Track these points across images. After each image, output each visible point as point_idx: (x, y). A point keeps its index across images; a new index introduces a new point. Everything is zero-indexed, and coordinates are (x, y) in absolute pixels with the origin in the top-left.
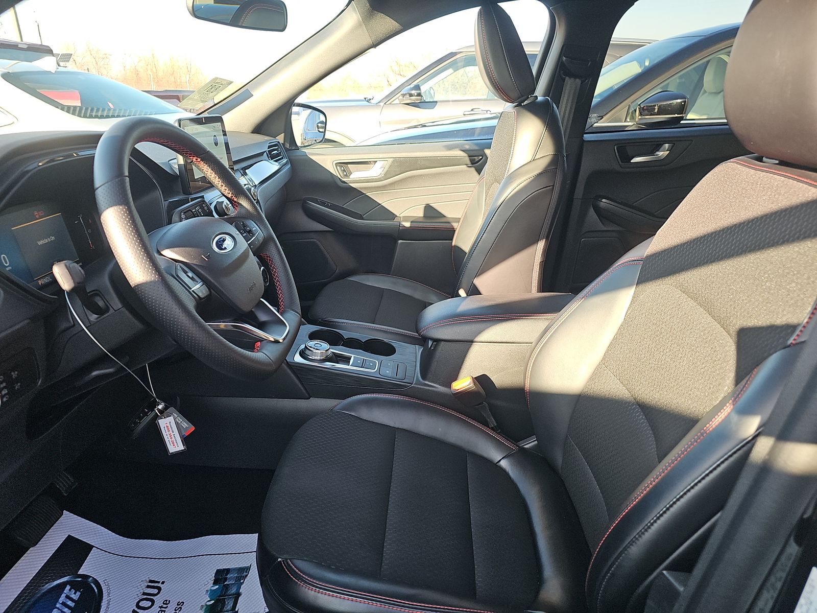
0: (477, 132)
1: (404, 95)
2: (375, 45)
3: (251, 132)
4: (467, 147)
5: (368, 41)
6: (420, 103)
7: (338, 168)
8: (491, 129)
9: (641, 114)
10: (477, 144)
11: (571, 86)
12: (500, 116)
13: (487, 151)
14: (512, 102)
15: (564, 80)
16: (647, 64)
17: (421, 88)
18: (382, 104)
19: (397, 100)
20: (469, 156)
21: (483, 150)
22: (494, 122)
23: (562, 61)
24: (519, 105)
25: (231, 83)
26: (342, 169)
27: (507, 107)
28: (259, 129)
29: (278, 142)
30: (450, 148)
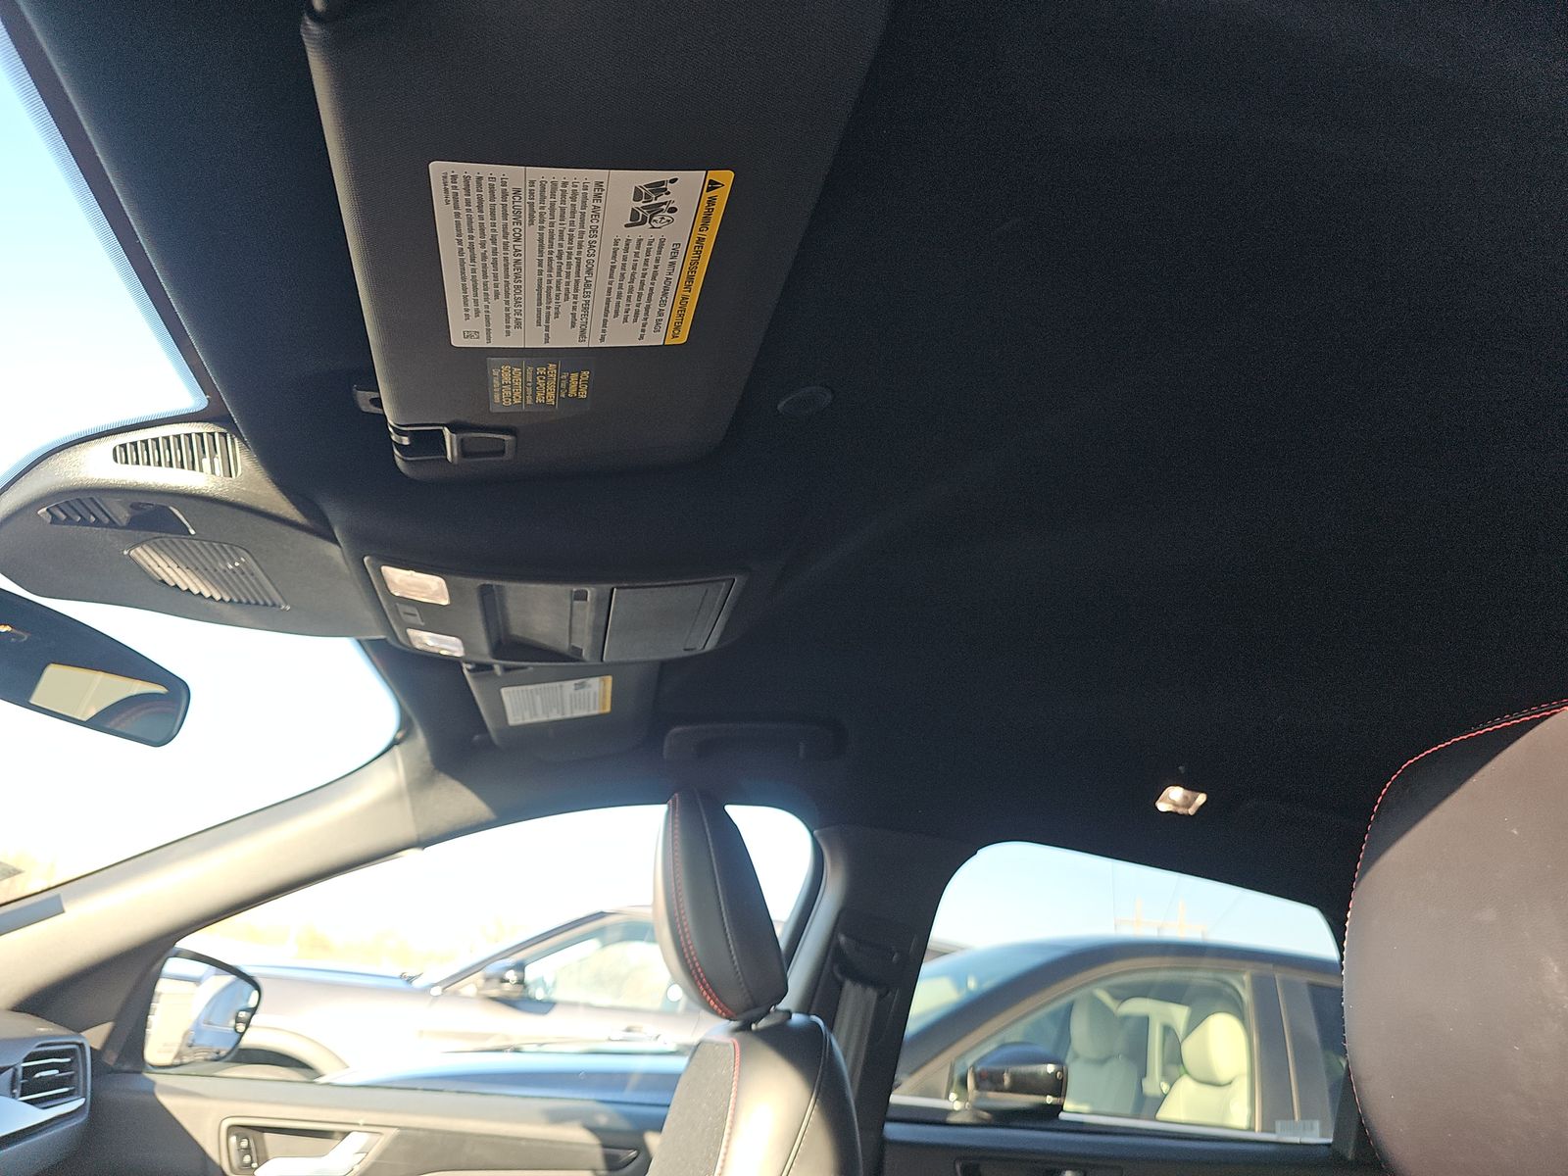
0: (633, 1081)
1: (488, 979)
2: (422, 843)
3: (10, 1006)
4: (602, 1121)
5: (408, 830)
6: (520, 1000)
7: (233, 1139)
8: (669, 1081)
9: (978, 1087)
10: (629, 1117)
11: (856, 1001)
12: (694, 1050)
13: (652, 1140)
14: (730, 1019)
15: (841, 986)
16: (972, 984)
17: (527, 969)
18: (436, 991)
19: (470, 987)
20: (604, 1146)
21: (639, 1133)
22: (678, 1064)
23: (838, 944)
24: (745, 1027)
25: (15, 872)
26: (244, 1144)
27: (716, 1029)
28: (39, 1003)
29: (81, 1045)
30: (557, 1118)
